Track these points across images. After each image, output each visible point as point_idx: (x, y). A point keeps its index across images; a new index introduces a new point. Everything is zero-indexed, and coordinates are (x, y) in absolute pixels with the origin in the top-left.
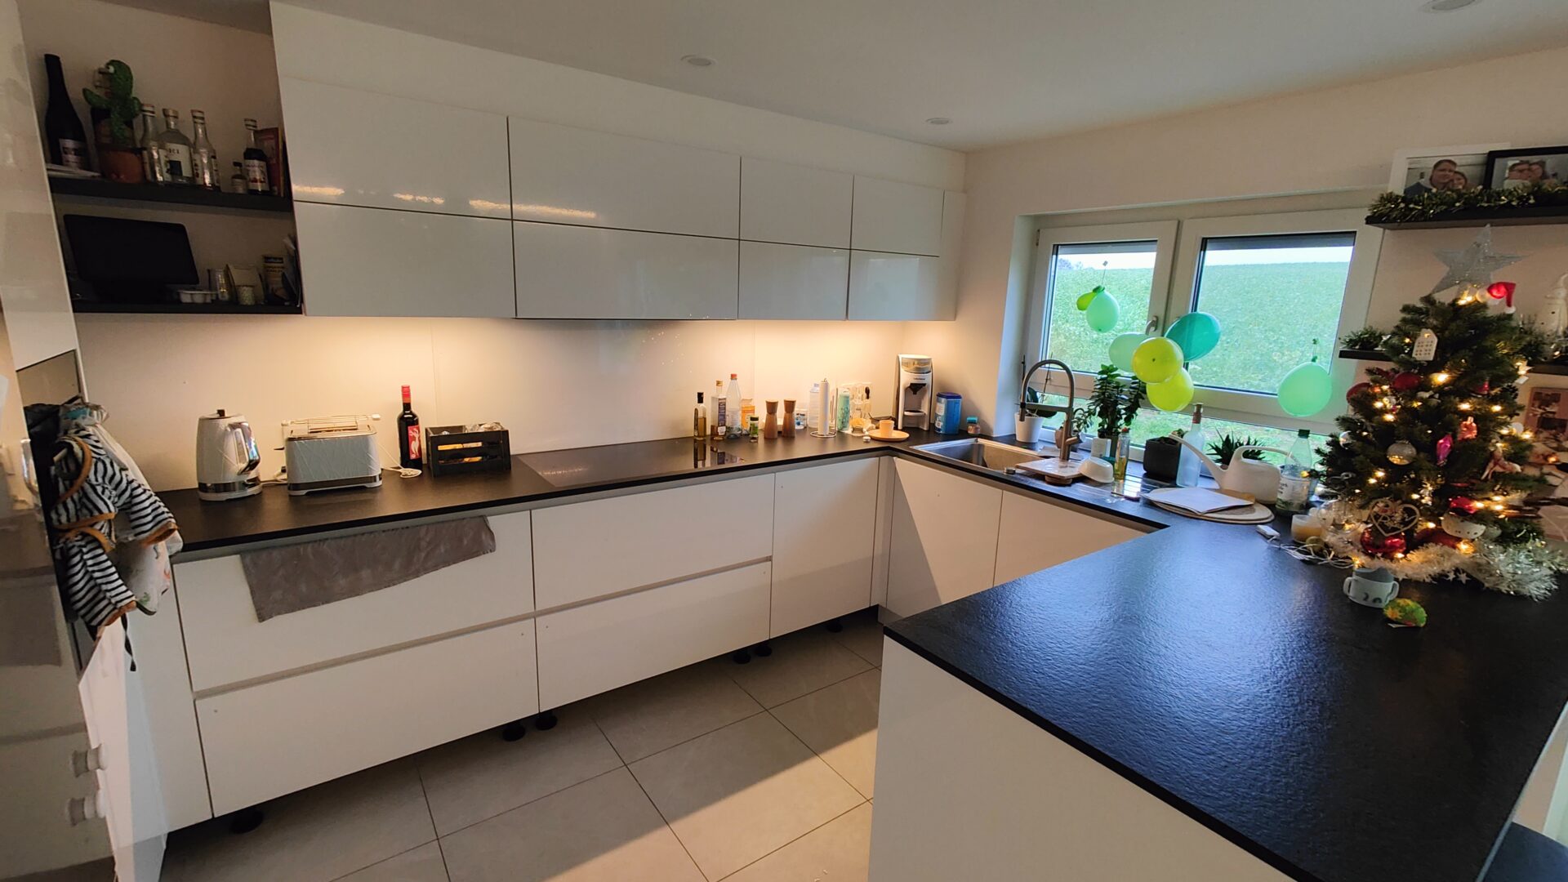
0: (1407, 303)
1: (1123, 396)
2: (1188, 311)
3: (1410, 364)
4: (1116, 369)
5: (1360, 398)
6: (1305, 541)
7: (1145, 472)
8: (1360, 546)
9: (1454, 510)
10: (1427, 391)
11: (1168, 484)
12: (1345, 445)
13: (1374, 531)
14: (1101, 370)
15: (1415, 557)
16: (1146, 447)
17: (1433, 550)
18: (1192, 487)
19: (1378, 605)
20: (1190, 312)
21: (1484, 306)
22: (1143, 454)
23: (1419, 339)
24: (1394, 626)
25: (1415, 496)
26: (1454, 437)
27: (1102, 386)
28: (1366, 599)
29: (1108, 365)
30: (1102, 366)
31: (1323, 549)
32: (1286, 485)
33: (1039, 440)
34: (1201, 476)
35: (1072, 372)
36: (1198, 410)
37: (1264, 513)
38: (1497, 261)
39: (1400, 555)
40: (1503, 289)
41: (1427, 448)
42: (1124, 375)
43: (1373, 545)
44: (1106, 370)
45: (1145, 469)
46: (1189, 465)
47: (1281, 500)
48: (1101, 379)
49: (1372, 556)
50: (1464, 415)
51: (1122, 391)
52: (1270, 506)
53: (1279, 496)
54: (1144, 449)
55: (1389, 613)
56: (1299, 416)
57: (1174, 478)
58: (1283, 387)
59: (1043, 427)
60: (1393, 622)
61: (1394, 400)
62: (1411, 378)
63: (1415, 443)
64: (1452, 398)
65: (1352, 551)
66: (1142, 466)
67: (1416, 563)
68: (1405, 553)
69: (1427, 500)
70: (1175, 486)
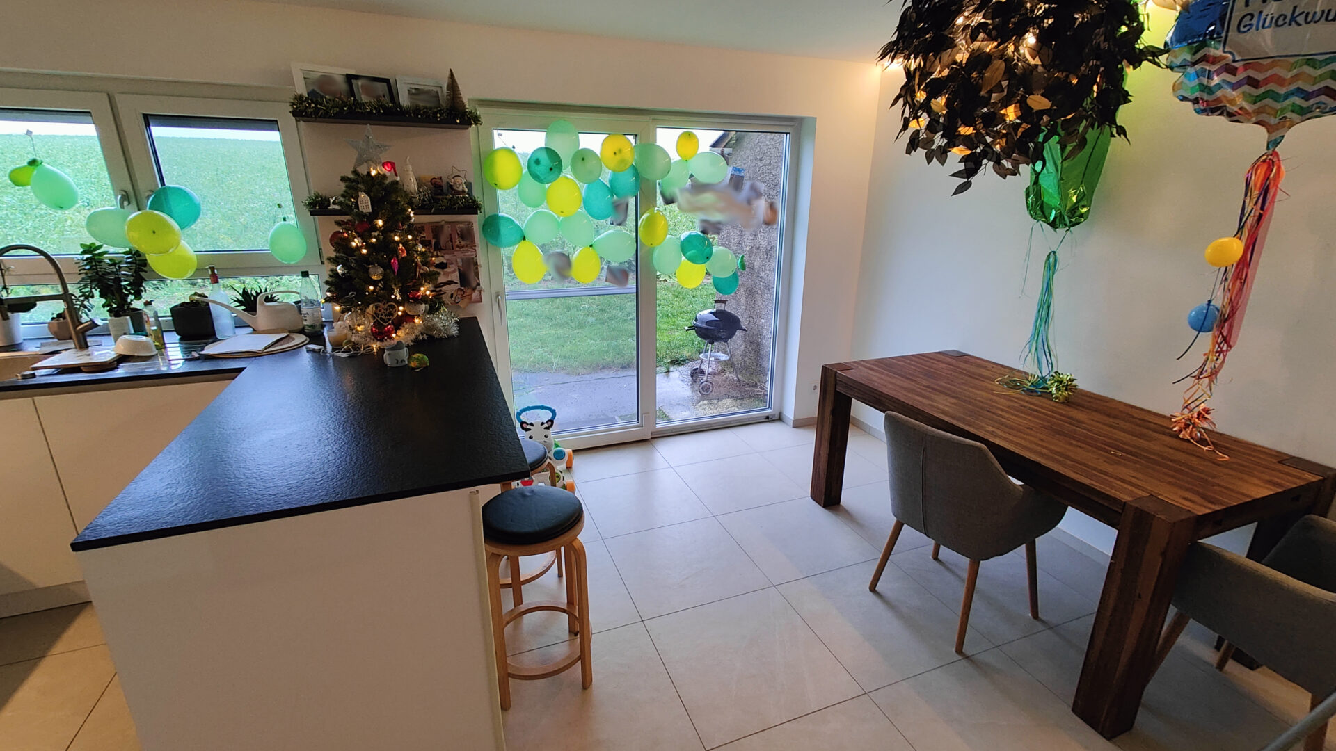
0: (343, 175)
1: (123, 272)
2: (158, 186)
3: (362, 215)
4: (100, 247)
5: (340, 243)
6: (342, 345)
7: (179, 337)
8: (372, 337)
9: (412, 299)
10: (376, 232)
11: (210, 340)
12: (342, 274)
13: (377, 324)
14: (82, 250)
15: (401, 333)
16: (172, 316)
17: (407, 326)
18: (233, 337)
19: (404, 363)
20: (160, 186)
21: (384, 176)
22: (172, 322)
23: (359, 199)
24: (418, 370)
25: (393, 297)
26: (397, 257)
27: (92, 266)
28: (397, 363)
29: (88, 243)
30: (81, 245)
31: (355, 346)
32: (308, 314)
33: (24, 340)
34: (236, 327)
35: (53, 257)
36: (213, 272)
37: (300, 339)
38: (381, 148)
39: (394, 335)
40: (389, 165)
41: (387, 266)
42: (114, 250)
43: (380, 333)
44: (88, 249)
45: (178, 334)
46: (223, 318)
47: (307, 325)
48: (87, 259)
49: (381, 340)
50: (398, 243)
51: (120, 267)
52: (302, 331)
53: (305, 323)
54: (171, 318)
55: (412, 365)
56: (292, 263)
57: (214, 334)
58: (272, 243)
59: (23, 324)
60: (417, 369)
61: (360, 240)
62: (364, 226)
63: (381, 265)
64: (389, 234)
65: (370, 341)
66: (175, 333)
67: (401, 335)
68: (395, 333)
69: (399, 297)
70: (217, 340)
